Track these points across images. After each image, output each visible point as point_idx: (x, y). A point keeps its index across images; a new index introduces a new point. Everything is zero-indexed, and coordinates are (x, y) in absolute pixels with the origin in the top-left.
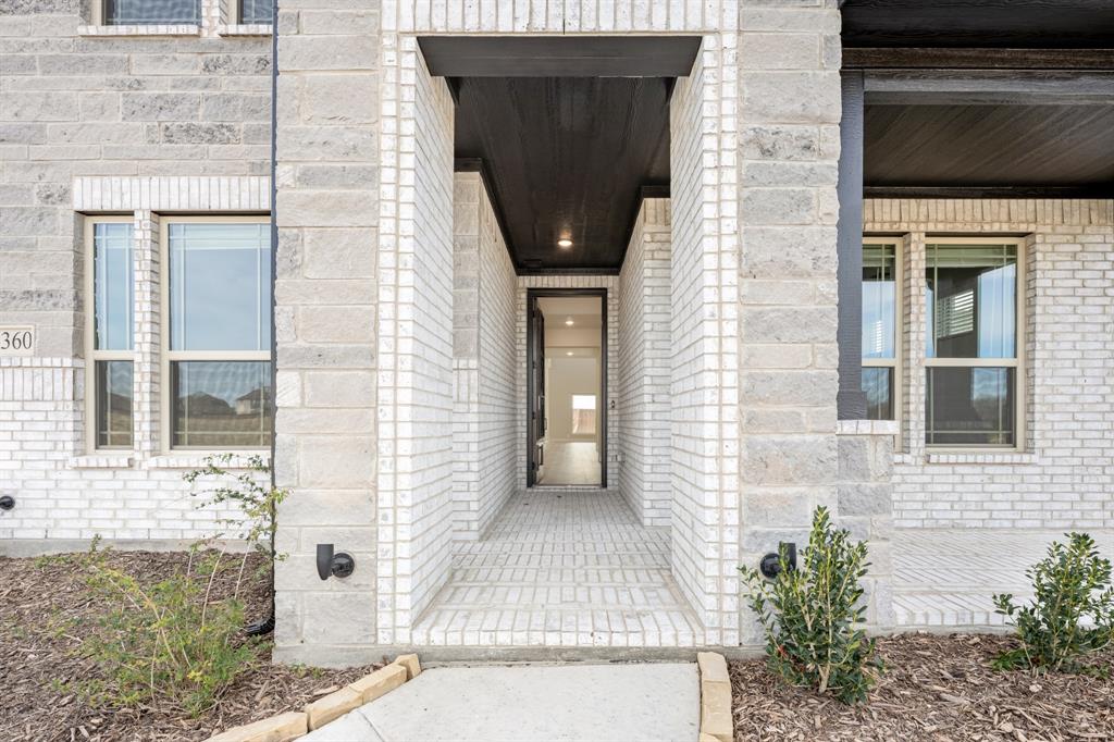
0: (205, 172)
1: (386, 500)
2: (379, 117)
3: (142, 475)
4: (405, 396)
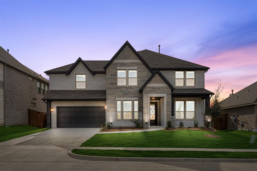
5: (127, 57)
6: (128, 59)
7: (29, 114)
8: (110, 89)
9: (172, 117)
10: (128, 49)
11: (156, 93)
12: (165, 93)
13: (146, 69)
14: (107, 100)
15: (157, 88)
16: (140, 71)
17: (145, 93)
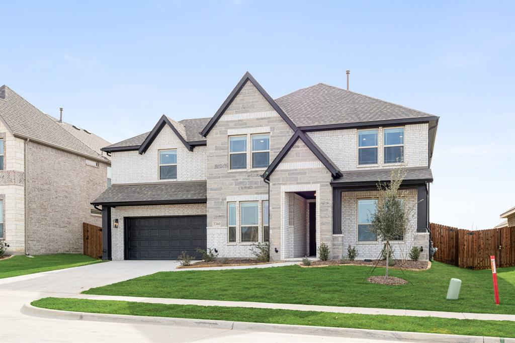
0: (248, 194)
1: (281, 244)
2: (280, 201)
3: (238, 247)
4: (283, 232)
5: (248, 107)
6: (250, 110)
7: (84, 233)
8: (215, 178)
9: (335, 235)
10: (250, 89)
11: (297, 183)
12: (318, 182)
13: (288, 130)
14: (207, 202)
15: (299, 173)
16: (275, 136)
17: (274, 185)
